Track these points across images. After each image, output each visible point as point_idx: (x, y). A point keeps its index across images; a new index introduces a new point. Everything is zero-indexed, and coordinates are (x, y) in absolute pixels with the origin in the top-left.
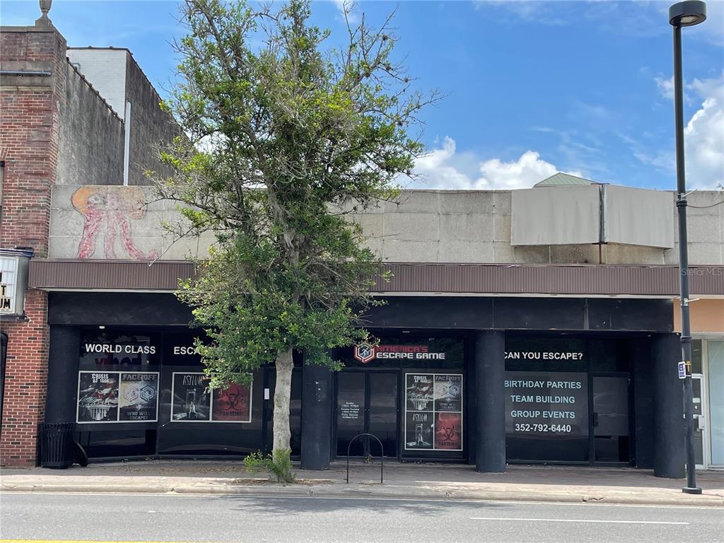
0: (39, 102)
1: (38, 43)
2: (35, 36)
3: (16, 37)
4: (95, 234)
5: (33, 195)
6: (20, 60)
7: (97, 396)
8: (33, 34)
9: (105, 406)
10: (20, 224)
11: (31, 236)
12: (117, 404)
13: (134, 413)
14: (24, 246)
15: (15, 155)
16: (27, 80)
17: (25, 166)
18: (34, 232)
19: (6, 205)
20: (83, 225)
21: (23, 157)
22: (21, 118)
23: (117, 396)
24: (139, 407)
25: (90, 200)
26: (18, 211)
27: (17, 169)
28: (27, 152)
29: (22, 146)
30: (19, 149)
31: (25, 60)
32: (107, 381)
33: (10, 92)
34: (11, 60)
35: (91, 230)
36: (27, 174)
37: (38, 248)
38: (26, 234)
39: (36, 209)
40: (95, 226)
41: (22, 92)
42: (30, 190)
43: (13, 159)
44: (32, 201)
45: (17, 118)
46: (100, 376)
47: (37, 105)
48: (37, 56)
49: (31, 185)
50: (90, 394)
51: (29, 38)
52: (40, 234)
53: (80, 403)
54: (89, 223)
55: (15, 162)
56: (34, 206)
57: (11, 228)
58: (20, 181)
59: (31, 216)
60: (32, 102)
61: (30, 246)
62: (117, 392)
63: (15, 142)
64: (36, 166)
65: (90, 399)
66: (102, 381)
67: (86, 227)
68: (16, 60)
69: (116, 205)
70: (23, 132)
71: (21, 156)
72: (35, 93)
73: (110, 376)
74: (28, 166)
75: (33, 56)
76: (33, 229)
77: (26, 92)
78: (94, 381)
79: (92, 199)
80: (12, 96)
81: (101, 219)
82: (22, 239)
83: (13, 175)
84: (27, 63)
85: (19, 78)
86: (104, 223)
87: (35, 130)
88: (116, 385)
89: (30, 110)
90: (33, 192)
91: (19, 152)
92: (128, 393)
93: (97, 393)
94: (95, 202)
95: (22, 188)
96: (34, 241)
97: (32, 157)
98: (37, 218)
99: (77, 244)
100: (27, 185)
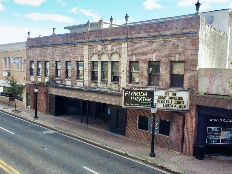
0: (195, 42)
1: (195, 22)
2: (194, 20)
3: (188, 21)
4: (213, 84)
5: (193, 72)
6: (190, 28)
7: (213, 135)
8: (193, 19)
9: (216, 138)
10: (189, 81)
11: (192, 85)
12: (220, 138)
13: (226, 141)
14: (190, 88)
15: (187, 59)
16: (191, 35)
17: (190, 63)
18: (193, 84)
19: (185, 75)
20: (209, 81)
21: (190, 60)
22: (190, 47)
23: (220, 135)
24: (228, 139)
25: (211, 73)
26: (188, 77)
27: (188, 64)
28: (191, 58)
29: (190, 56)
30: (189, 57)
31: (191, 28)
32: (217, 130)
33: (186, 39)
34: (187, 28)
35: (211, 83)
36: (191, 65)
37: (194, 89)
38: (191, 84)
39: (194, 77)
40: (213, 82)
41: (190, 39)
42: (192, 70)
43: (187, 60)
44: (193, 74)
45: (188, 47)
46: (214, 129)
47: (194, 43)
48: (194, 26)
49: (192, 69)
50: (211, 134)
51: (192, 21)
52: (195, 85)
53: (208, 137)
54: (211, 81)
55: (187, 62)
56: (193, 76)
57: (186, 82)
58: (189, 68)
59: (192, 79)
60: (193, 42)
61: (192, 88)
62: (220, 134)
63: (188, 55)
64: (194, 63)
65: (211, 136)
66: (215, 130)
67: (210, 82)
68: (188, 28)
69: (220, 75)
70: (190, 51)
71: (189, 59)
72: (194, 39)
73: (218, 129)
74: (192, 63)
75: (193, 26)
76: (193, 83)
77: (191, 39)
78: (212, 130)
79: (212, 73)
80: (187, 40)
81: (215, 79)
82: (189, 86)
83: (187, 66)
84: (191, 29)
85: (189, 34)
86: (216, 81)
87: (194, 51)
88: (220, 132)
89: (192, 44)
90: (193, 71)
91: (189, 58)
92: (224, 135)
93: (213, 134)
94: (213, 74)
95: (190, 70)
96: (193, 87)
97: (193, 60)
98: (194, 79)
99: (207, 88)
100: (191, 69)
